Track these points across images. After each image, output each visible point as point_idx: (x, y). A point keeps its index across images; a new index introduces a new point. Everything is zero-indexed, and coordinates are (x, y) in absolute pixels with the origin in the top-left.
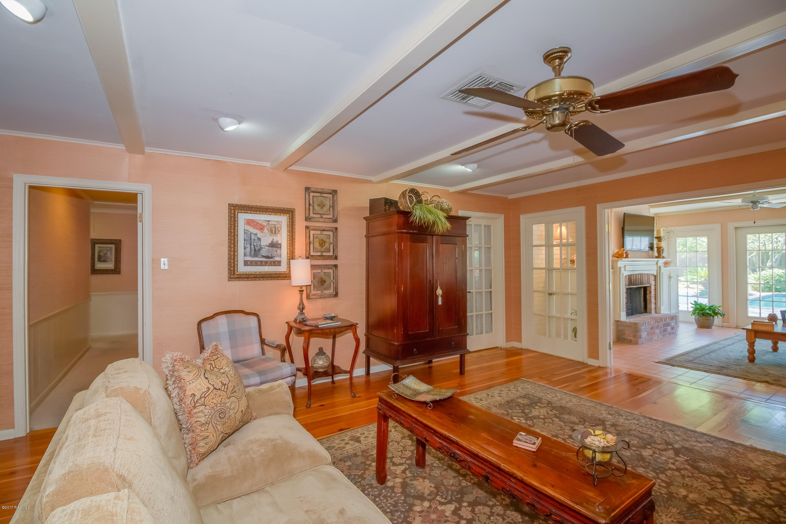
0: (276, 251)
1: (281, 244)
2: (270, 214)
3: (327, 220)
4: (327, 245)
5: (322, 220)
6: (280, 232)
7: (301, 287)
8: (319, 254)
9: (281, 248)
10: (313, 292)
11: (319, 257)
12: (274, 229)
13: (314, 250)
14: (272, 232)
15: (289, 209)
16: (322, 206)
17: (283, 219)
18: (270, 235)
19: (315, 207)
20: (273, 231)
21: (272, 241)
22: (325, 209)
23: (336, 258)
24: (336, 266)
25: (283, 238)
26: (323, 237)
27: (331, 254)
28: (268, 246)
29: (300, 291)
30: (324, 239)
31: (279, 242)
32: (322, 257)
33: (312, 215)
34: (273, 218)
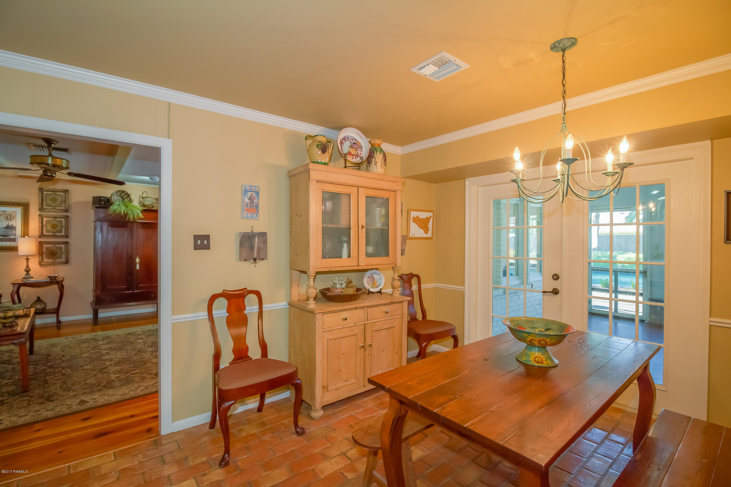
0: (12, 232)
1: (15, 227)
2: (6, 207)
3: (58, 211)
4: (59, 228)
5: (54, 210)
6: (15, 219)
7: (27, 256)
8: (52, 234)
9: (15, 229)
10: (46, 260)
11: (50, 236)
12: (9, 217)
13: (47, 231)
14: (7, 218)
15: (23, 203)
16: (54, 200)
17: (18, 211)
18: (6, 221)
19: (47, 201)
20: (9, 218)
21: (8, 225)
22: (57, 203)
23: (67, 237)
24: (67, 243)
25: (18, 223)
26: (55, 222)
27: (63, 234)
28: (4, 228)
29: (26, 259)
30: (56, 224)
31: (14, 226)
32: (54, 236)
33: (45, 207)
34: (9, 209)
